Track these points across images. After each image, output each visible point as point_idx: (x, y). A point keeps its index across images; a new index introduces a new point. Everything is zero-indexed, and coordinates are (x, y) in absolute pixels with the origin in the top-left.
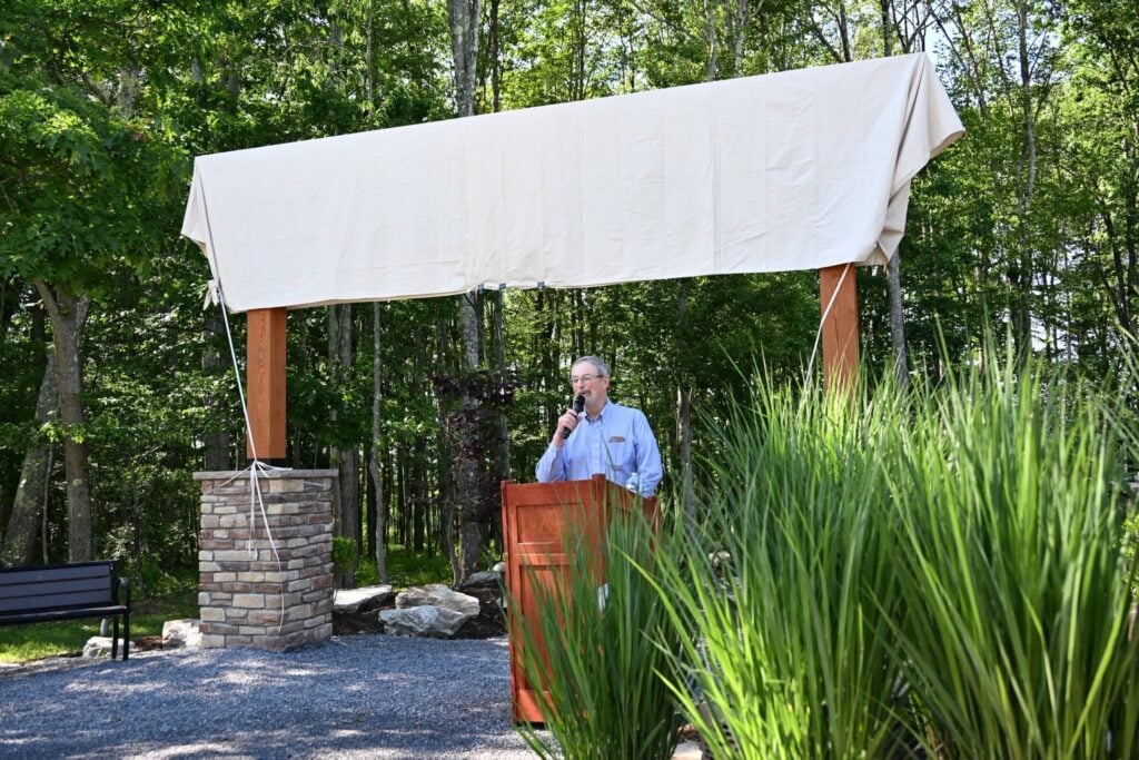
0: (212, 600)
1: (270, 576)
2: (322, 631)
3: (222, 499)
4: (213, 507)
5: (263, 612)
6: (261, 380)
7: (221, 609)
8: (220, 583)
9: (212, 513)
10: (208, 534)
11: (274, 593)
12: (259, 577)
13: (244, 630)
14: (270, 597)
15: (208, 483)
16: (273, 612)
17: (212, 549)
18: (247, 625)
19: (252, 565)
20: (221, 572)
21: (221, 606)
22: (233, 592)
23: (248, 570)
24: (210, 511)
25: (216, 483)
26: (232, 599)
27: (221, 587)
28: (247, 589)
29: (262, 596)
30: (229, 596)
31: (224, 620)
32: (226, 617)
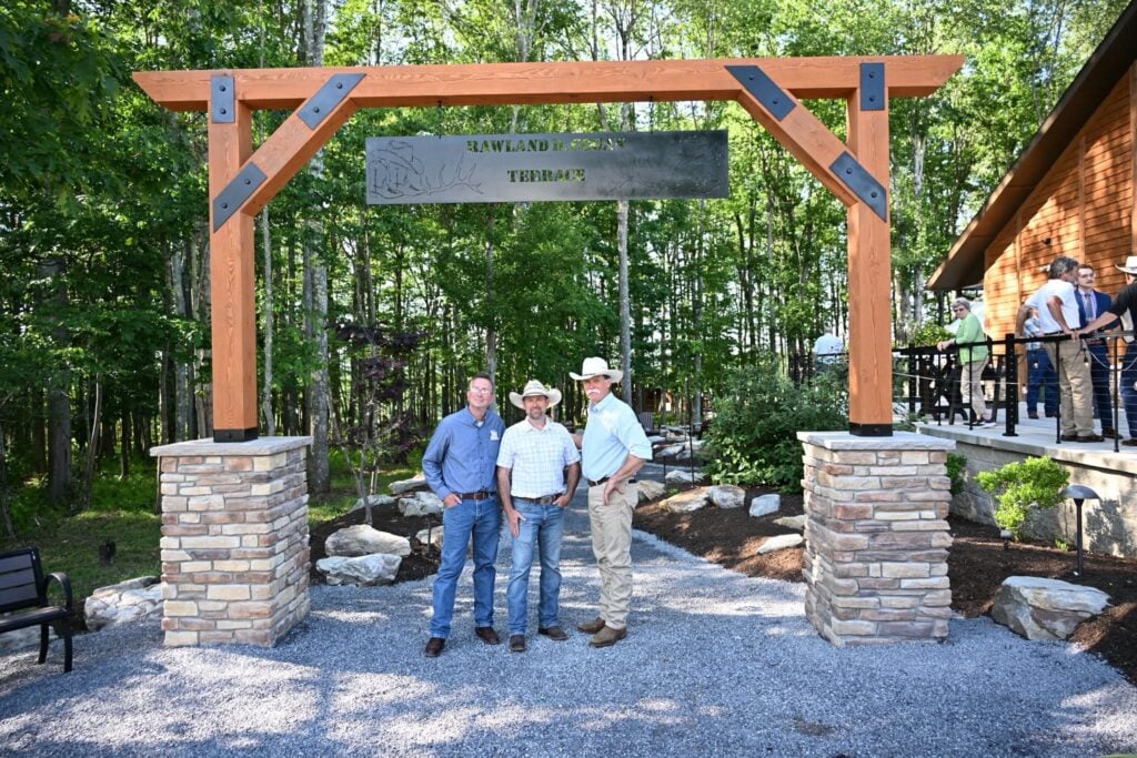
0: (179, 593)
1: (257, 565)
2: (303, 609)
3: (189, 478)
4: (178, 488)
5: (248, 603)
6: (231, 342)
7: (192, 602)
8: (190, 574)
9: (178, 494)
10: (172, 519)
11: (262, 583)
12: (242, 566)
13: (222, 625)
14: (256, 588)
15: (170, 460)
16: (261, 604)
17: (179, 536)
18: (228, 619)
19: (233, 552)
20: (193, 560)
21: (192, 599)
22: (207, 582)
23: (228, 558)
24: (174, 492)
25: (181, 460)
26: (206, 591)
27: (191, 577)
28: (225, 579)
29: (246, 587)
30: (202, 587)
31: (196, 614)
32: (199, 610)
